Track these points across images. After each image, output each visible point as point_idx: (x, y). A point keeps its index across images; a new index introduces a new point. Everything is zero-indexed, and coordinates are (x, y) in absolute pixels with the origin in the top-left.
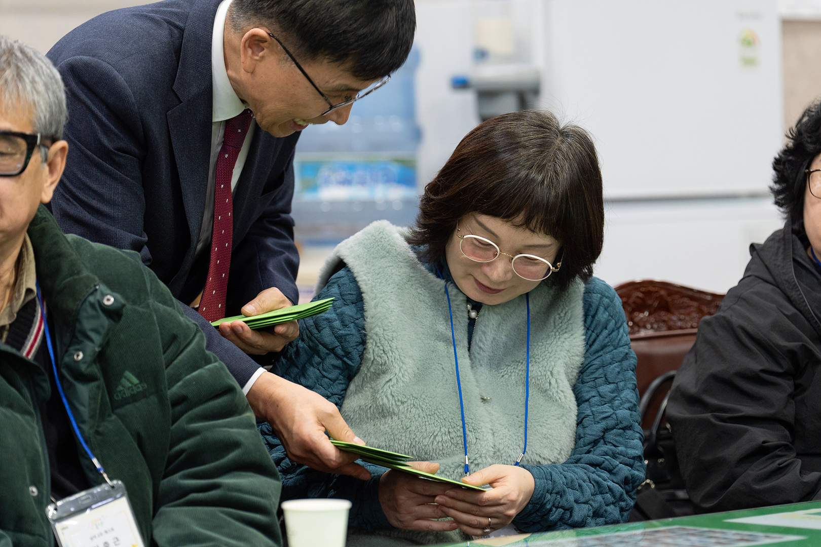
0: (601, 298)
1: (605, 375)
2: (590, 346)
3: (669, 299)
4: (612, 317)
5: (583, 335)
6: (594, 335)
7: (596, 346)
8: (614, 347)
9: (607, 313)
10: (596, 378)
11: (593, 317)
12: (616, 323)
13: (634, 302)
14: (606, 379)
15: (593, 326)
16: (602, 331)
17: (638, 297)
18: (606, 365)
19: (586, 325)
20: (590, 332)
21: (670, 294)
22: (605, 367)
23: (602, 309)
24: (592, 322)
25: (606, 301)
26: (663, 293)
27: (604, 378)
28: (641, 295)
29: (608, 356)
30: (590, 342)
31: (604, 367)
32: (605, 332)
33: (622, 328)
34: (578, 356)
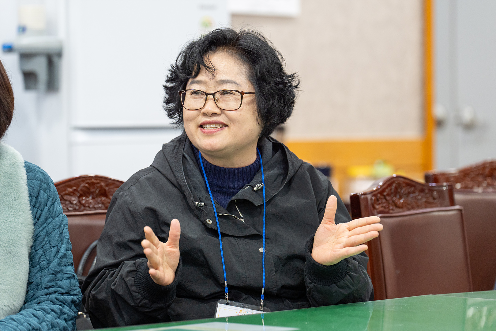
0: (40, 184)
1: (49, 242)
2: (38, 219)
3: (107, 188)
4: (49, 196)
5: (30, 210)
6: (39, 211)
7: (42, 219)
8: (52, 218)
9: (46, 195)
10: (44, 245)
11: (37, 198)
12: (52, 200)
13: (81, 190)
14: (51, 244)
15: (38, 204)
16: (44, 208)
17: (84, 186)
18: (49, 233)
19: (32, 204)
20: (36, 209)
21: (107, 185)
22: (49, 236)
23: (42, 192)
24: (36, 202)
25: (44, 185)
26: (103, 184)
27: (49, 244)
29: (50, 226)
30: (37, 216)
31: (48, 235)
32: (46, 208)
33: (56, 203)
34: (29, 224)
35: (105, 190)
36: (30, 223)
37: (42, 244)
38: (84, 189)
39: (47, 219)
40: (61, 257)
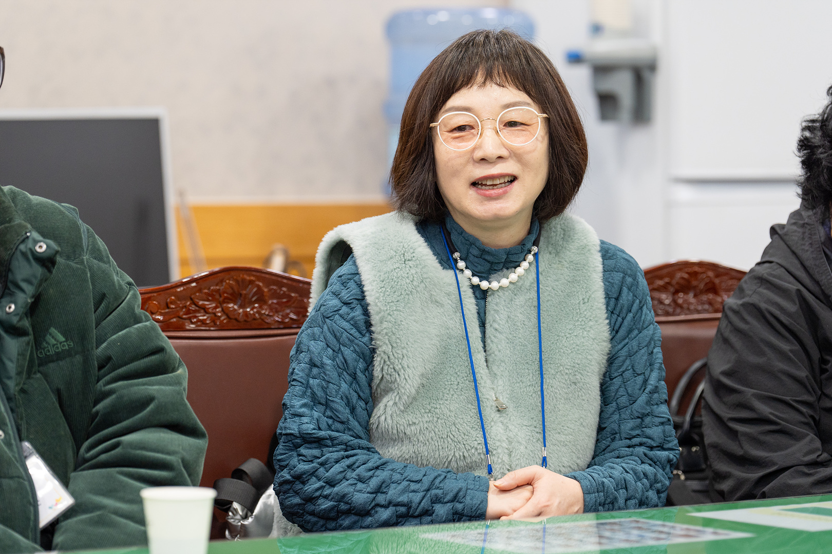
0: (624, 278)
1: (633, 367)
2: (617, 332)
3: (717, 281)
4: (636, 297)
6: (620, 319)
7: (622, 332)
8: (638, 330)
9: (632, 295)
11: (617, 299)
12: (640, 302)
14: (634, 371)
15: (618, 309)
16: (627, 315)
17: (683, 278)
18: (633, 353)
19: (609, 308)
20: (615, 316)
21: (717, 276)
22: (633, 357)
23: (625, 290)
24: (616, 305)
25: (629, 280)
26: (711, 274)
27: (631, 370)
28: (686, 276)
29: (634, 343)
30: (616, 328)
31: (631, 356)
32: (631, 315)
33: (645, 307)
34: (604, 341)
35: (714, 283)
36: (605, 339)
37: (621, 370)
38: (682, 282)
39: (630, 331)
40: (650, 392)
